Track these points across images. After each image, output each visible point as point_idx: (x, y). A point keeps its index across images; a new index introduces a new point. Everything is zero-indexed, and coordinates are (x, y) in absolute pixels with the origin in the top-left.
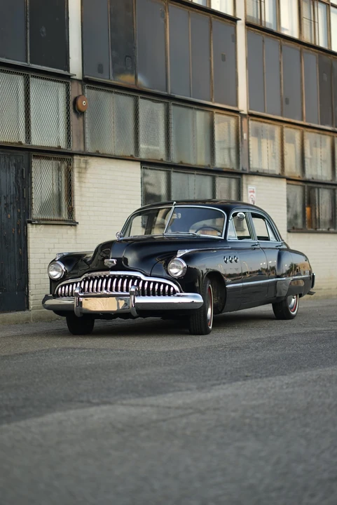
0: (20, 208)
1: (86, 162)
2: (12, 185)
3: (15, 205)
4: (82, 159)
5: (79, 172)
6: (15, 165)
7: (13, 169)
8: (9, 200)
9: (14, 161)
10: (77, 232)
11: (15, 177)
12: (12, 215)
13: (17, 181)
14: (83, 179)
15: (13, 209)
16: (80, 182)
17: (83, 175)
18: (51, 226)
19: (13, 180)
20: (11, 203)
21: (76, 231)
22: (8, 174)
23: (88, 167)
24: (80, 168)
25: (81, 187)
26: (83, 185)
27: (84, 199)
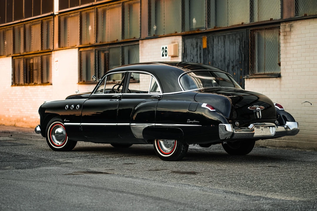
0: (242, 68)
1: (291, 27)
2: (237, 53)
3: (239, 66)
4: (287, 24)
5: (284, 36)
6: (239, 39)
7: (238, 42)
8: (235, 63)
9: (239, 37)
10: (282, 82)
11: (239, 48)
12: (236, 73)
13: (240, 50)
14: (288, 41)
15: (237, 69)
16: (285, 43)
17: (288, 37)
18: (261, 79)
19: (238, 49)
20: (236, 65)
21: (280, 81)
22: (235, 47)
23: (292, 29)
24: (285, 32)
25: (286, 47)
26: (288, 45)
27: (288, 56)
